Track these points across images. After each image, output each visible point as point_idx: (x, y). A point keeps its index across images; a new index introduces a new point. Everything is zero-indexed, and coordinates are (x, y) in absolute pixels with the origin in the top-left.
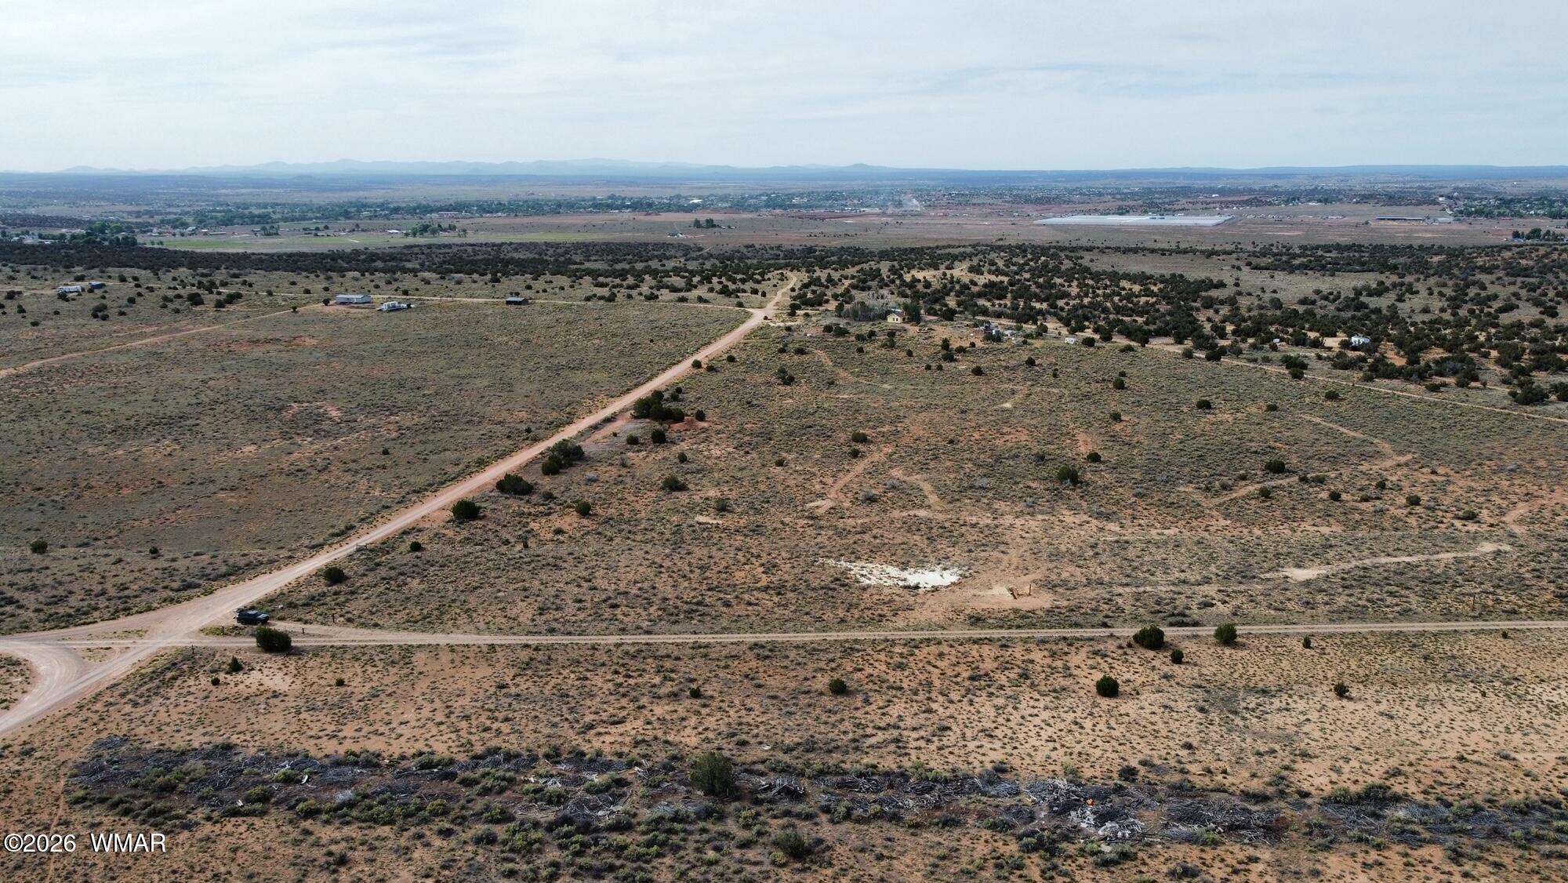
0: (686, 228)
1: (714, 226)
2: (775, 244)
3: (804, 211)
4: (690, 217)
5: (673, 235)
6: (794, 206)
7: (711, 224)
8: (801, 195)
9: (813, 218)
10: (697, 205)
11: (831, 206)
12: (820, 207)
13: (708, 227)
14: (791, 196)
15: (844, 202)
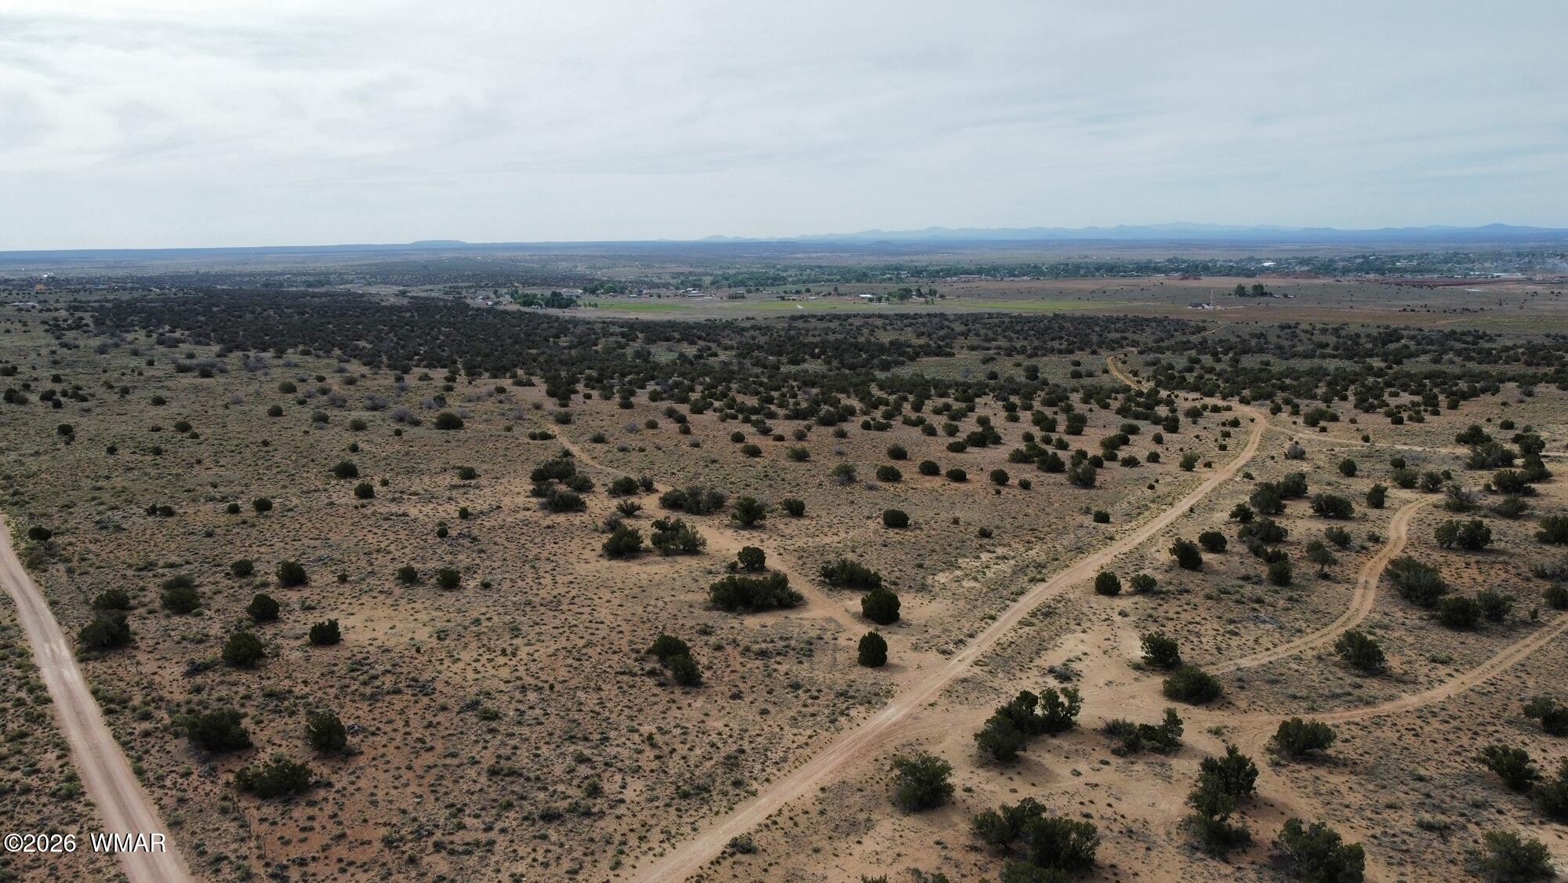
0: (1222, 296)
1: (1264, 294)
2: (1333, 321)
3: (1408, 276)
4: (1232, 282)
5: (1196, 305)
6: (1398, 270)
7: (1259, 291)
8: (1410, 258)
9: (1420, 285)
10: (1268, 268)
11: (1449, 270)
12: (1434, 271)
13: (1254, 296)
14: (1395, 258)
15: (1470, 266)
